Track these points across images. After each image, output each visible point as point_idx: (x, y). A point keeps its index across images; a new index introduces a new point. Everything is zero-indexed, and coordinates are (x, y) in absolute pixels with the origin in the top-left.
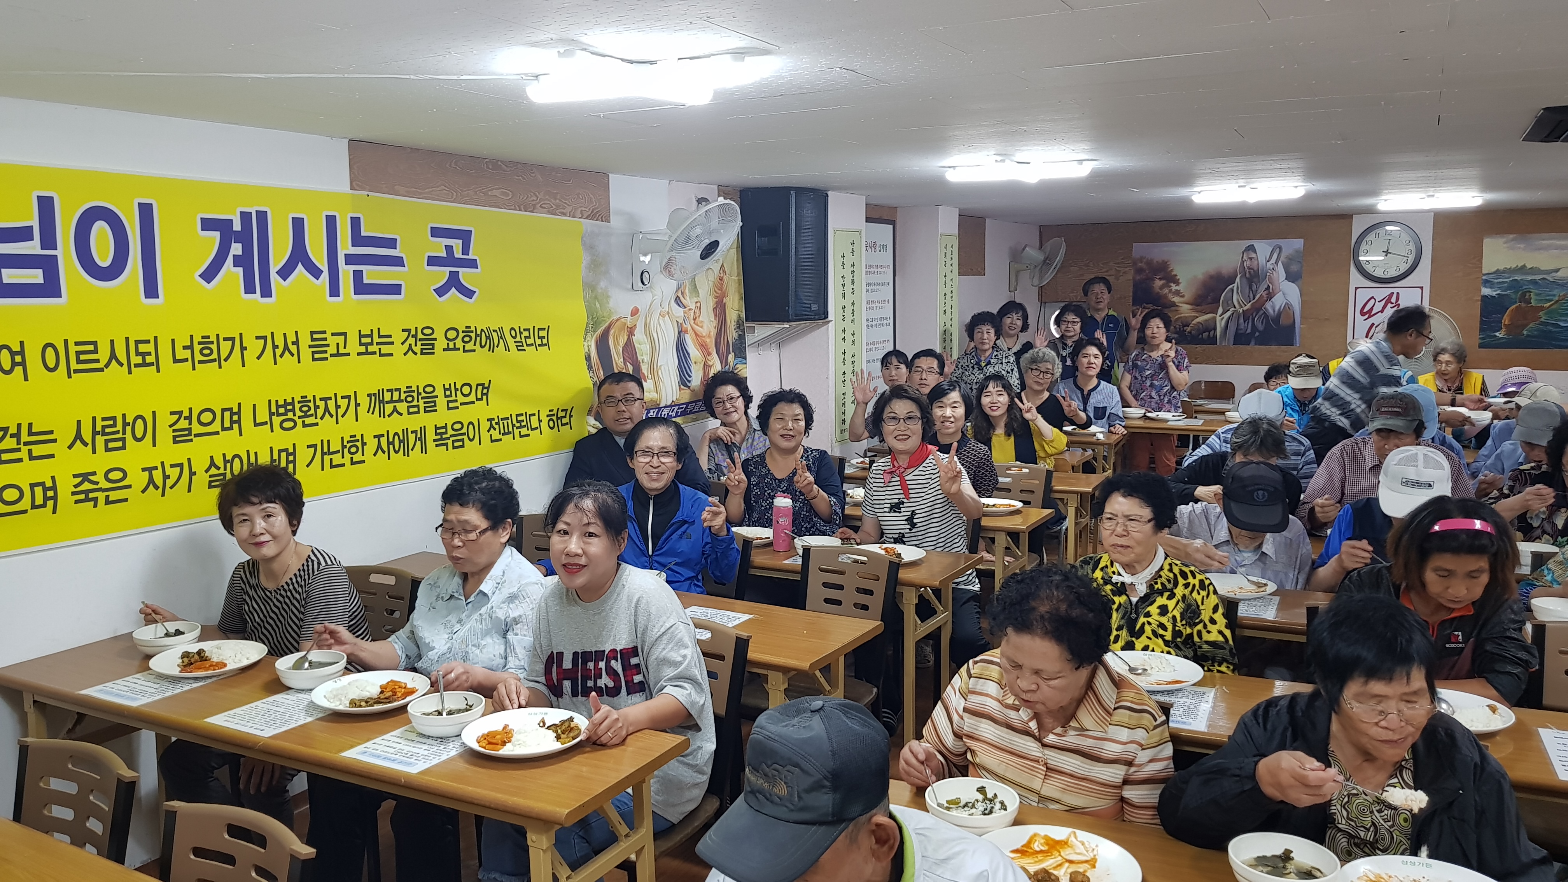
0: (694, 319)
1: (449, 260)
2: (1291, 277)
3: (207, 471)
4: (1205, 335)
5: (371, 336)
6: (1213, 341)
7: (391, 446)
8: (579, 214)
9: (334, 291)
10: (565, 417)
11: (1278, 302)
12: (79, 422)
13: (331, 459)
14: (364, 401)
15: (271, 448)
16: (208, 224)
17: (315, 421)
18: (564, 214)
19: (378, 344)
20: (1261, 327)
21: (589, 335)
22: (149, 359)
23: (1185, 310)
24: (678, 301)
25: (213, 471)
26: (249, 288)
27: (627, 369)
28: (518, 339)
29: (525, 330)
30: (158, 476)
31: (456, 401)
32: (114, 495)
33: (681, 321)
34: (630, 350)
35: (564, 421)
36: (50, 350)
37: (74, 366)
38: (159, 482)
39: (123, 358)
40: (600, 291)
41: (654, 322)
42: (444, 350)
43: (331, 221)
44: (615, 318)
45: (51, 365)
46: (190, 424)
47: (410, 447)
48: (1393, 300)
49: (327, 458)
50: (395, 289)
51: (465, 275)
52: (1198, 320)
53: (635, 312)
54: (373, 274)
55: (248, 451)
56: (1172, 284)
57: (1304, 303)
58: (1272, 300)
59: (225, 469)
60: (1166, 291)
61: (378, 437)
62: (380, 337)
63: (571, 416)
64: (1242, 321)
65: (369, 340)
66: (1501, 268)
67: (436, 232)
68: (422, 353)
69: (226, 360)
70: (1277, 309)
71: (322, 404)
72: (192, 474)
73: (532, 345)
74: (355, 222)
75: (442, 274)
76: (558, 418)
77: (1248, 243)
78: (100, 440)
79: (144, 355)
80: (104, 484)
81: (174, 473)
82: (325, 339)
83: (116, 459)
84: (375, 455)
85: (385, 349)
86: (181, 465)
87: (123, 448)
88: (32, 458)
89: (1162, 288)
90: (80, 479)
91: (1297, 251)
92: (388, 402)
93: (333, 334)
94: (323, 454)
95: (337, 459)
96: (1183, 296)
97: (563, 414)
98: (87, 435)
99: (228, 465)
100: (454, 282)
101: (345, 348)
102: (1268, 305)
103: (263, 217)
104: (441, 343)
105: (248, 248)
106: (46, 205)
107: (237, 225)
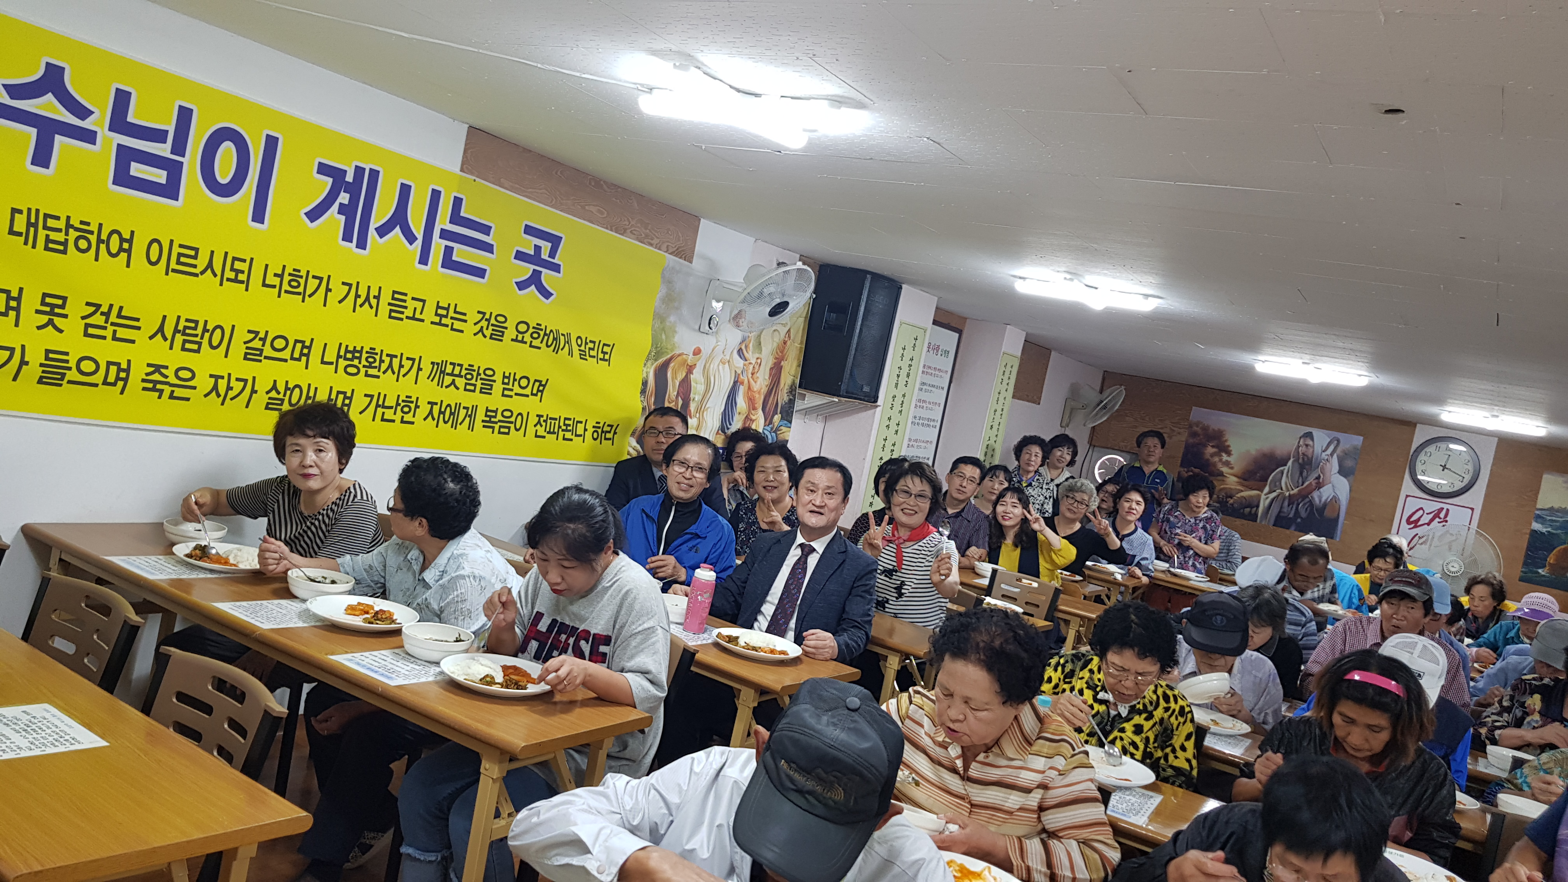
0: (753, 374)
1: (534, 258)
2: (1343, 471)
3: (267, 393)
4: (1247, 510)
5: (447, 309)
6: (1253, 517)
7: (442, 416)
8: (664, 247)
9: (424, 259)
10: (610, 432)
11: (1325, 494)
12: (165, 317)
13: (383, 413)
14: (427, 367)
15: (331, 388)
16: (324, 169)
17: (377, 374)
18: (651, 245)
19: (452, 318)
20: (1303, 514)
21: (650, 363)
22: (242, 277)
23: (1232, 481)
24: (740, 352)
25: (273, 394)
26: (347, 237)
27: (677, 404)
28: (583, 348)
29: (591, 341)
30: (222, 385)
31: (512, 390)
32: (178, 392)
33: (739, 372)
34: (685, 386)
35: (608, 436)
36: (155, 246)
37: (173, 265)
38: (222, 391)
39: (218, 269)
40: (668, 324)
41: (713, 366)
42: (512, 340)
43: (436, 195)
44: (678, 353)
45: (154, 259)
46: (263, 345)
47: (459, 421)
48: (1442, 515)
49: (380, 410)
50: (480, 273)
51: (547, 277)
52: (1242, 494)
53: (697, 352)
54: (462, 253)
55: (309, 385)
56: (1224, 454)
57: (1351, 500)
58: (1321, 490)
59: (284, 395)
60: (1216, 459)
61: (432, 404)
62: (455, 312)
63: (615, 433)
64: (1286, 503)
65: (444, 312)
66: (1556, 506)
67: (529, 230)
68: (491, 338)
69: (310, 296)
70: (1323, 499)
71: (387, 360)
72: (254, 391)
73: (594, 357)
74: (458, 202)
75: (526, 270)
76: (603, 432)
77: (1308, 429)
78: (179, 338)
79: (238, 272)
80: (172, 380)
81: (237, 386)
82: (405, 301)
83: (188, 360)
84: (425, 419)
85: (457, 325)
86: (245, 381)
87: (198, 351)
88: (114, 338)
89: (1212, 455)
90: (152, 369)
91: (1355, 448)
92: (448, 374)
93: (413, 299)
94: (378, 406)
95: (389, 414)
96: (1232, 468)
97: (609, 429)
98: (169, 331)
99: (288, 392)
100: (535, 280)
101: (421, 313)
102: (1315, 494)
103: (374, 175)
104: (511, 333)
105: (354, 200)
106: (185, 116)
107: (349, 178)
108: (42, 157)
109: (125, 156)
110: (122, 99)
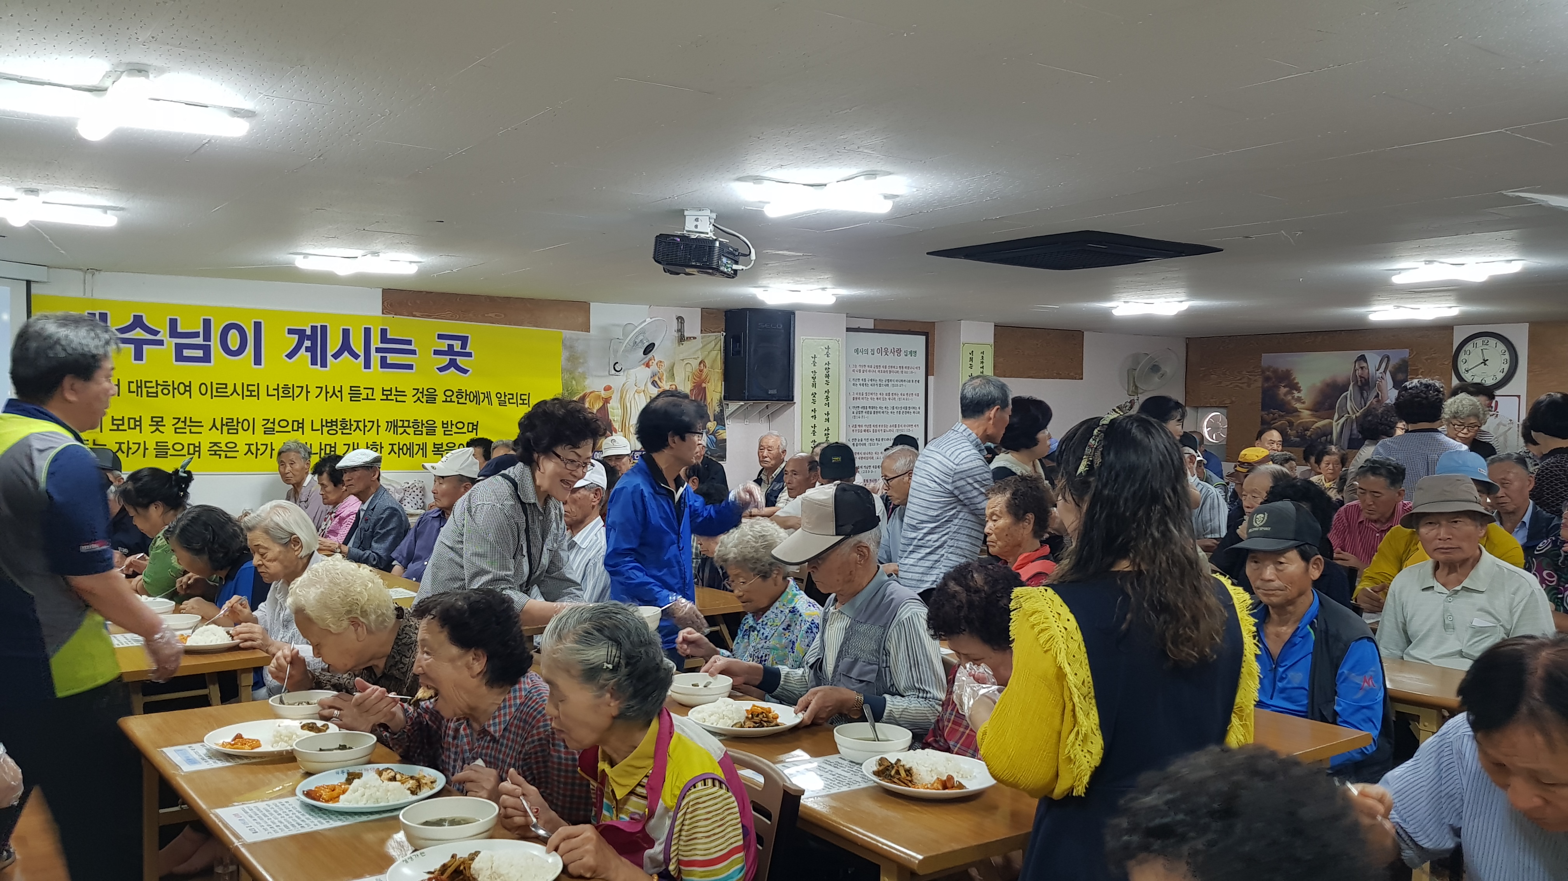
1: (450, 351)
5: (391, 391)
7: (402, 451)
8: (561, 327)
9: (367, 365)
12: (215, 419)
14: (383, 425)
15: (318, 442)
16: (291, 332)
17: (350, 432)
18: (548, 327)
19: (395, 395)
22: (253, 393)
23: (1306, 415)
24: (657, 383)
26: (314, 362)
28: (504, 399)
29: (511, 394)
30: (253, 449)
31: (452, 431)
32: (229, 454)
34: (603, 412)
36: (203, 386)
37: (215, 393)
38: (254, 450)
39: (240, 392)
40: (576, 374)
42: (443, 401)
43: (367, 331)
45: (204, 392)
46: (274, 426)
47: (415, 453)
50: (410, 367)
51: (461, 361)
52: (1317, 425)
53: (610, 388)
54: (394, 358)
56: (1295, 392)
60: (1290, 397)
61: (393, 445)
62: (397, 391)
64: (1355, 424)
65: (388, 393)
67: (440, 337)
68: (428, 402)
69: (297, 397)
71: (355, 424)
73: (515, 403)
75: (445, 360)
78: (225, 428)
79: (251, 391)
80: (225, 449)
81: (262, 448)
82: (360, 391)
83: (232, 438)
84: (390, 454)
85: (400, 398)
86: (267, 445)
87: (237, 433)
88: (191, 432)
89: (1285, 395)
90: (213, 445)
91: (1405, 361)
92: (400, 427)
93: (366, 388)
96: (1304, 403)
98: (219, 425)
100: (453, 364)
101: (372, 396)
103: (324, 328)
104: (440, 397)
105: (314, 344)
106: (207, 323)
107: (308, 332)
108: (139, 356)
109: (179, 348)
110: (173, 323)
